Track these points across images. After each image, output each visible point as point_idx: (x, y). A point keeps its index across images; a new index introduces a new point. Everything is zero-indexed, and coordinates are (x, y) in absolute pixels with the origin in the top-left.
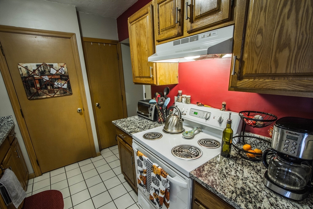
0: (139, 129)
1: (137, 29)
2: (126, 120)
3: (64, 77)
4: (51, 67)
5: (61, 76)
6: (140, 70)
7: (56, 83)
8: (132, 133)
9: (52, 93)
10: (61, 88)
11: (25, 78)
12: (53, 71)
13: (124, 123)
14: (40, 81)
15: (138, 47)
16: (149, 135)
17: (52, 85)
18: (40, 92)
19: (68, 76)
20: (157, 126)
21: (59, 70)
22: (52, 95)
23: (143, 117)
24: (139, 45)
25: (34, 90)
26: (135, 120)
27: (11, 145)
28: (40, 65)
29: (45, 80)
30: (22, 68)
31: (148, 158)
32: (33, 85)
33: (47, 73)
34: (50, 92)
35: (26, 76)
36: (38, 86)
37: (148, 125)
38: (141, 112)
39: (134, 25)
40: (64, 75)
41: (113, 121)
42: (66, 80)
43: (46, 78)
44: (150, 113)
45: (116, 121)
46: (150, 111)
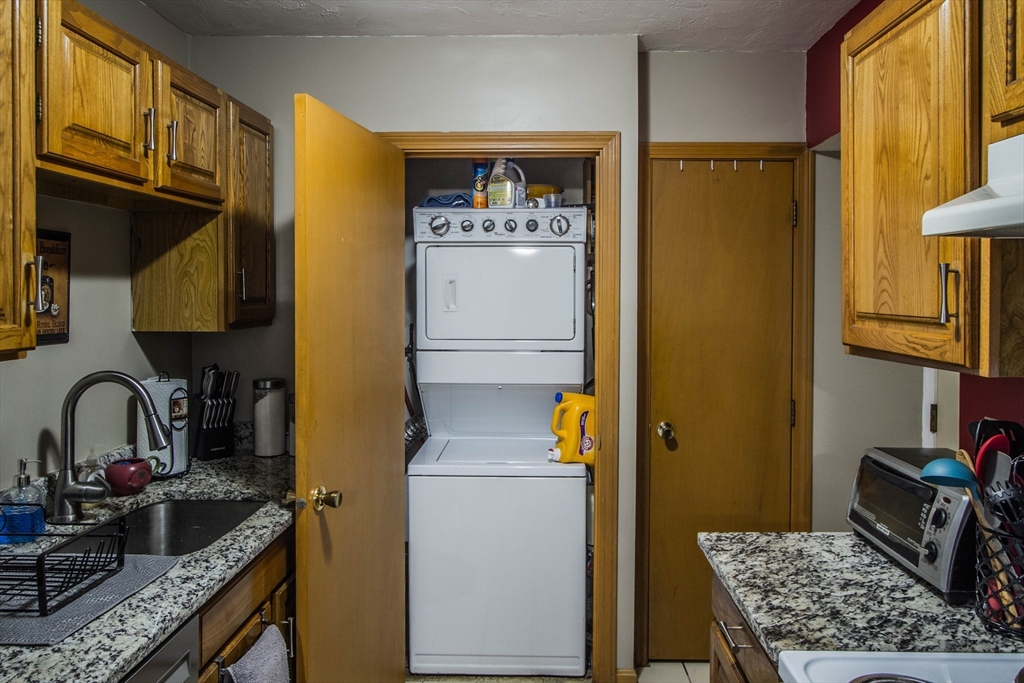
1: (882, 79)
2: (776, 546)
6: (883, 278)
8: (780, 644)
13: (758, 562)
15: (884, 161)
20: (968, 645)
23: (885, 554)
24: (888, 152)
26: (827, 556)
37: (904, 614)
38: (870, 516)
39: (872, 58)
41: (702, 536)
44: (926, 538)
45: (719, 539)
46: (928, 527)
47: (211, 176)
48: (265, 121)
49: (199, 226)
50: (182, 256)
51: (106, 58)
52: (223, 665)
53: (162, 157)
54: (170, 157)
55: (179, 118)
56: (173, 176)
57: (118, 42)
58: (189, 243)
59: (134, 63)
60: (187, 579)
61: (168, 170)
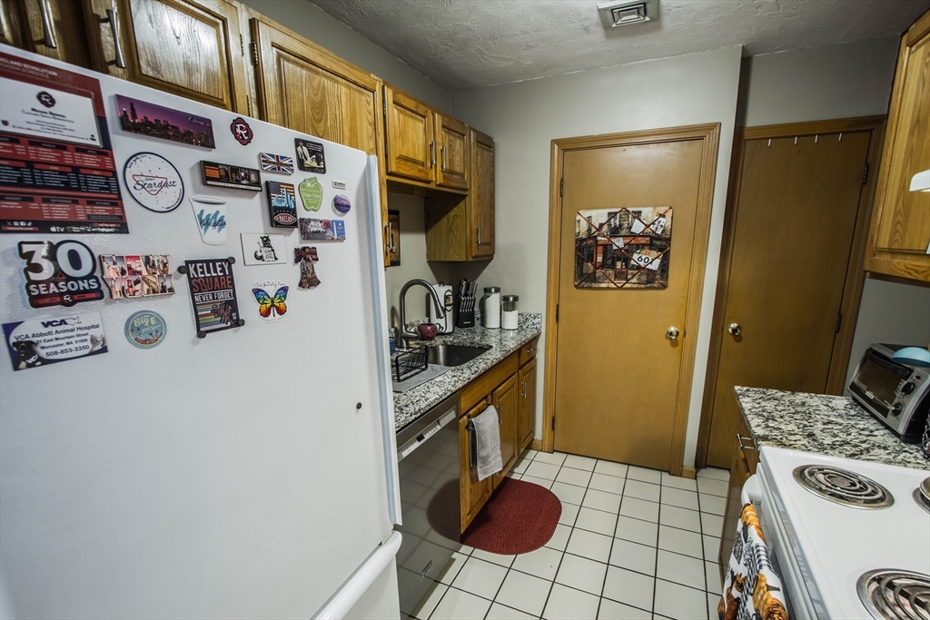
0: (805, 442)
1: (927, 65)
2: (787, 398)
3: (658, 243)
4: (635, 218)
5: (652, 238)
6: (899, 222)
7: (635, 256)
8: (764, 443)
9: (621, 279)
10: (644, 268)
11: (582, 240)
12: (638, 227)
13: (770, 406)
14: (606, 247)
16: (824, 474)
17: (627, 260)
18: (599, 273)
19: (669, 239)
21: (653, 223)
22: (620, 283)
23: (866, 410)
24: (920, 124)
25: (589, 267)
26: (822, 407)
27: (521, 368)
28: (616, 213)
29: (615, 248)
30: (582, 220)
31: (761, 543)
32: (591, 258)
33: (624, 232)
34: (619, 275)
35: (584, 237)
36: (600, 259)
37: (864, 442)
38: (864, 387)
39: (923, 48)
40: (659, 238)
41: (737, 388)
42: (660, 249)
43: (619, 243)
44: (896, 401)
45: (748, 390)
46: (899, 394)
47: (463, 175)
48: (490, 139)
49: (457, 204)
50: (449, 221)
51: (412, 117)
52: (469, 417)
53: (439, 168)
54: (442, 167)
55: (447, 145)
56: (444, 177)
57: (417, 107)
58: (452, 213)
59: (424, 117)
60: (454, 376)
61: (442, 175)
